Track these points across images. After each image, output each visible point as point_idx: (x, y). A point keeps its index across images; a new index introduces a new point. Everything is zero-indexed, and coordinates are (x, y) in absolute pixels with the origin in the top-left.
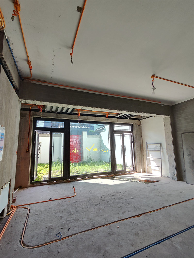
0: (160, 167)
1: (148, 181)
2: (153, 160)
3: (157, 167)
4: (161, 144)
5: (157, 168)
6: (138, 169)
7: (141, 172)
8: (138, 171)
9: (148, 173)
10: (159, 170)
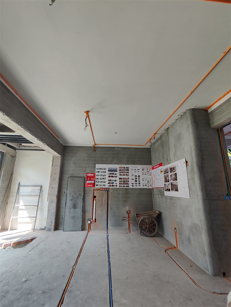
0: (35, 217)
2: (24, 208)
4: (41, 187)
9: (11, 230)
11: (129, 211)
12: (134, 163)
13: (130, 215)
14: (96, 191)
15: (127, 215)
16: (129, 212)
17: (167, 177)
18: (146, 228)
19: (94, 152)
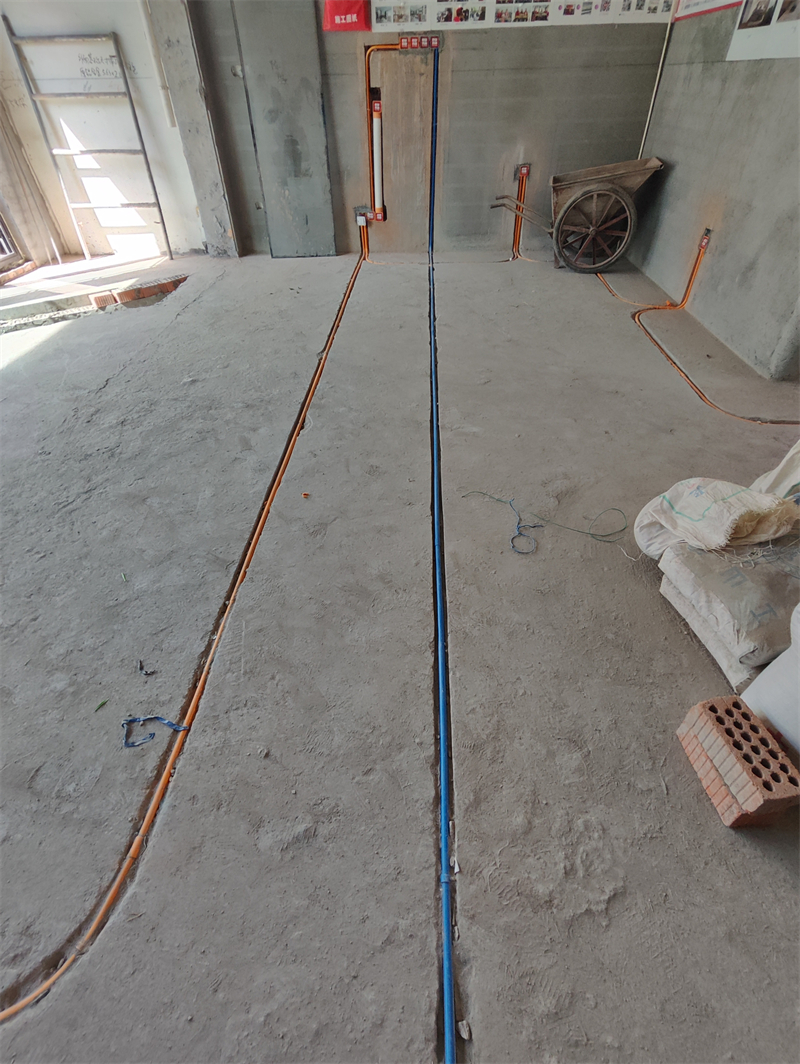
0: (153, 205)
1: (139, 291)
2: (96, 166)
3: (132, 210)
4: (116, 38)
5: (134, 217)
6: (28, 243)
7: (54, 260)
8: (33, 254)
9: (94, 255)
10: (144, 224)
11: (524, 165)
13: (527, 184)
14: (380, 55)
15: (512, 188)
16: (524, 170)
18: (584, 239)
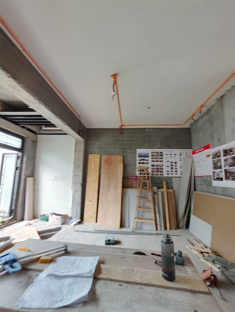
12: (169, 147)
17: (218, 163)
19: (121, 135)
